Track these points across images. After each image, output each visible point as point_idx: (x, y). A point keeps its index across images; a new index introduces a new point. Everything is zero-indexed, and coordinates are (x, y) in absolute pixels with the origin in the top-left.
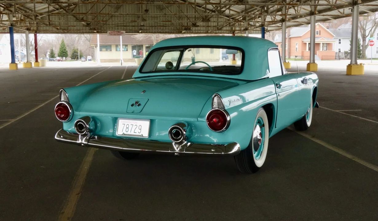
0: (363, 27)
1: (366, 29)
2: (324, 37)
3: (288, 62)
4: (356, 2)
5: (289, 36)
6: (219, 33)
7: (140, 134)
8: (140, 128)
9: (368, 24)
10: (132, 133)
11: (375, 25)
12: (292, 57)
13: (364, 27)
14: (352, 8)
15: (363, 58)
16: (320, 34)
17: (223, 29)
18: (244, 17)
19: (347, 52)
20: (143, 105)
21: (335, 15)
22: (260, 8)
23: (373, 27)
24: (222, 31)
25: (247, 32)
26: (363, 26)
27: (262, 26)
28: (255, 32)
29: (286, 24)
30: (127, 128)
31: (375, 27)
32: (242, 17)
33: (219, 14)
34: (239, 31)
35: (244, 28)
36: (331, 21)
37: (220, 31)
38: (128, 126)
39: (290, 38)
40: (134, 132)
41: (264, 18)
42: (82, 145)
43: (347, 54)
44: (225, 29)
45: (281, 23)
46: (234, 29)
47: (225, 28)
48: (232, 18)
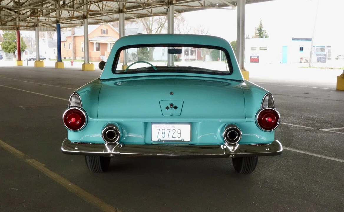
0: (149, 28)
1: (152, 29)
2: (112, 37)
3: (92, 63)
4: (171, 1)
5: (73, 35)
6: (3, 28)
7: (180, 139)
8: (179, 133)
9: (153, 24)
10: (171, 138)
11: (161, 25)
12: (77, 58)
13: (151, 26)
14: (167, 7)
15: (151, 60)
16: (107, 34)
17: (7, 24)
18: (32, 11)
19: (135, 53)
20: (180, 107)
21: (140, 14)
22: (54, 2)
23: (160, 27)
24: (7, 27)
25: (36, 28)
26: (149, 25)
27: (57, 22)
28: (46, 29)
29: (87, 21)
30: (163, 133)
31: (161, 27)
32: (30, 11)
33: (17, 7)
34: (25, 27)
35: (33, 24)
36: (134, 19)
37: (4, 27)
38: (164, 130)
39: (75, 37)
40: (173, 137)
41: (59, 13)
42: (111, 155)
43: (135, 56)
44: (10, 25)
45: (82, 20)
46: (17, 24)
47: (10, 22)
48: (15, 12)
